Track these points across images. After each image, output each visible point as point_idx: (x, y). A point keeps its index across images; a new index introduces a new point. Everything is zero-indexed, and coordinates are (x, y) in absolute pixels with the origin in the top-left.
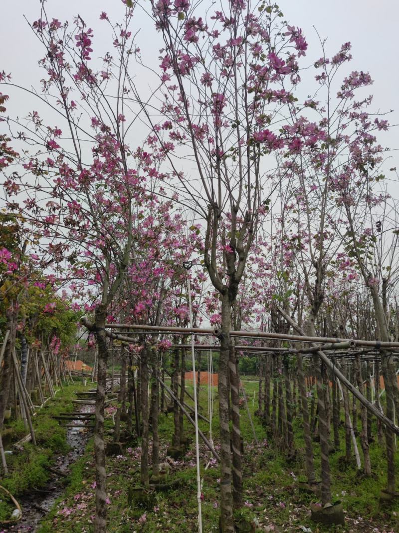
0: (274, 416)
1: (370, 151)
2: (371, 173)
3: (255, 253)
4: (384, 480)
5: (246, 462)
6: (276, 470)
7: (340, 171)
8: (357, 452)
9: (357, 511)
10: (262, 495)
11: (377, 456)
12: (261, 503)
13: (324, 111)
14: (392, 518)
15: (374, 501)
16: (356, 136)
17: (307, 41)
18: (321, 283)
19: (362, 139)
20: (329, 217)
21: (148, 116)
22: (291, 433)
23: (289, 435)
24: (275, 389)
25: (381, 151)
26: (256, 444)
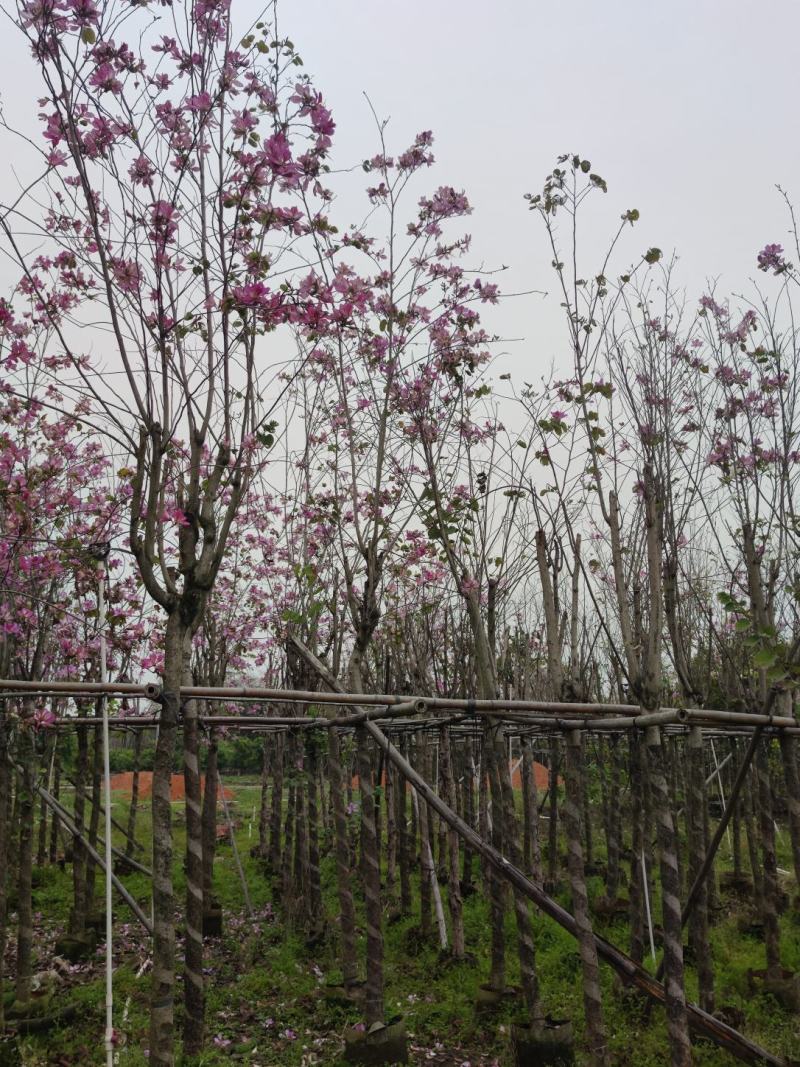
0: (287, 855)
1: (466, 340)
2: (468, 381)
3: (257, 528)
4: (486, 965)
5: (224, 954)
6: (284, 964)
7: (413, 375)
8: (441, 915)
9: (433, 1032)
10: (252, 1020)
11: (478, 919)
12: (248, 1037)
13: (384, 257)
14: (497, 1038)
15: (466, 1009)
16: (442, 310)
17: (335, 117)
18: (375, 587)
19: (454, 316)
20: (395, 462)
21: (9, 234)
22: (317, 887)
23: (313, 891)
24: (291, 801)
25: (485, 341)
26: (249, 915)
